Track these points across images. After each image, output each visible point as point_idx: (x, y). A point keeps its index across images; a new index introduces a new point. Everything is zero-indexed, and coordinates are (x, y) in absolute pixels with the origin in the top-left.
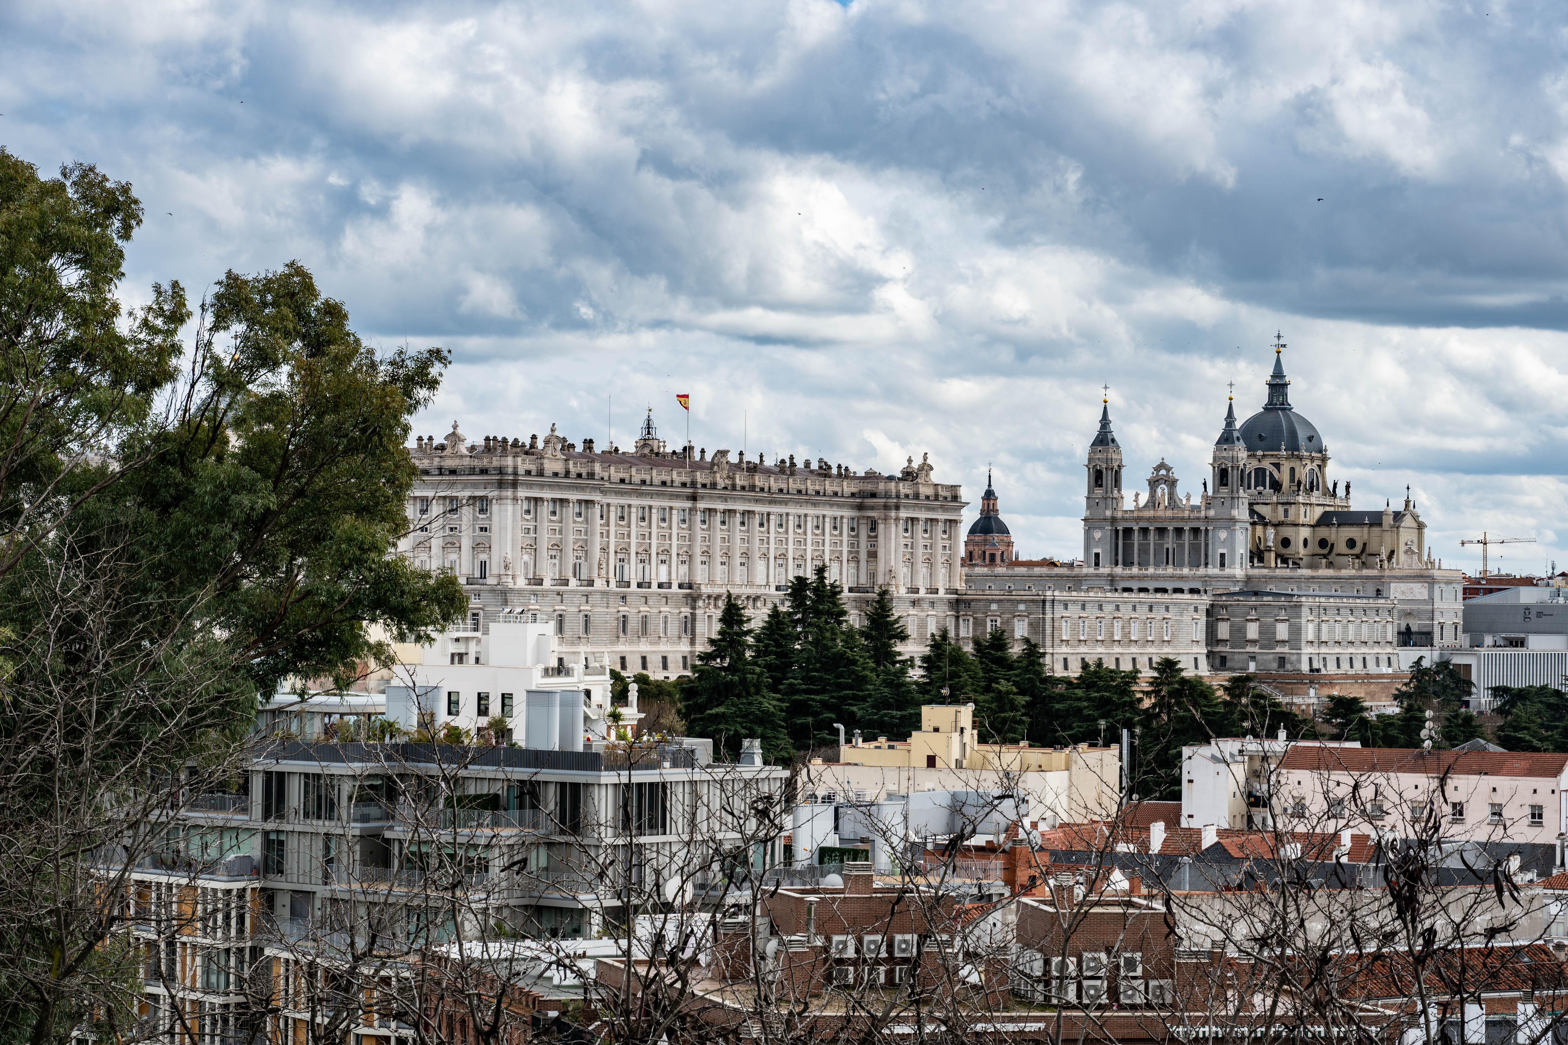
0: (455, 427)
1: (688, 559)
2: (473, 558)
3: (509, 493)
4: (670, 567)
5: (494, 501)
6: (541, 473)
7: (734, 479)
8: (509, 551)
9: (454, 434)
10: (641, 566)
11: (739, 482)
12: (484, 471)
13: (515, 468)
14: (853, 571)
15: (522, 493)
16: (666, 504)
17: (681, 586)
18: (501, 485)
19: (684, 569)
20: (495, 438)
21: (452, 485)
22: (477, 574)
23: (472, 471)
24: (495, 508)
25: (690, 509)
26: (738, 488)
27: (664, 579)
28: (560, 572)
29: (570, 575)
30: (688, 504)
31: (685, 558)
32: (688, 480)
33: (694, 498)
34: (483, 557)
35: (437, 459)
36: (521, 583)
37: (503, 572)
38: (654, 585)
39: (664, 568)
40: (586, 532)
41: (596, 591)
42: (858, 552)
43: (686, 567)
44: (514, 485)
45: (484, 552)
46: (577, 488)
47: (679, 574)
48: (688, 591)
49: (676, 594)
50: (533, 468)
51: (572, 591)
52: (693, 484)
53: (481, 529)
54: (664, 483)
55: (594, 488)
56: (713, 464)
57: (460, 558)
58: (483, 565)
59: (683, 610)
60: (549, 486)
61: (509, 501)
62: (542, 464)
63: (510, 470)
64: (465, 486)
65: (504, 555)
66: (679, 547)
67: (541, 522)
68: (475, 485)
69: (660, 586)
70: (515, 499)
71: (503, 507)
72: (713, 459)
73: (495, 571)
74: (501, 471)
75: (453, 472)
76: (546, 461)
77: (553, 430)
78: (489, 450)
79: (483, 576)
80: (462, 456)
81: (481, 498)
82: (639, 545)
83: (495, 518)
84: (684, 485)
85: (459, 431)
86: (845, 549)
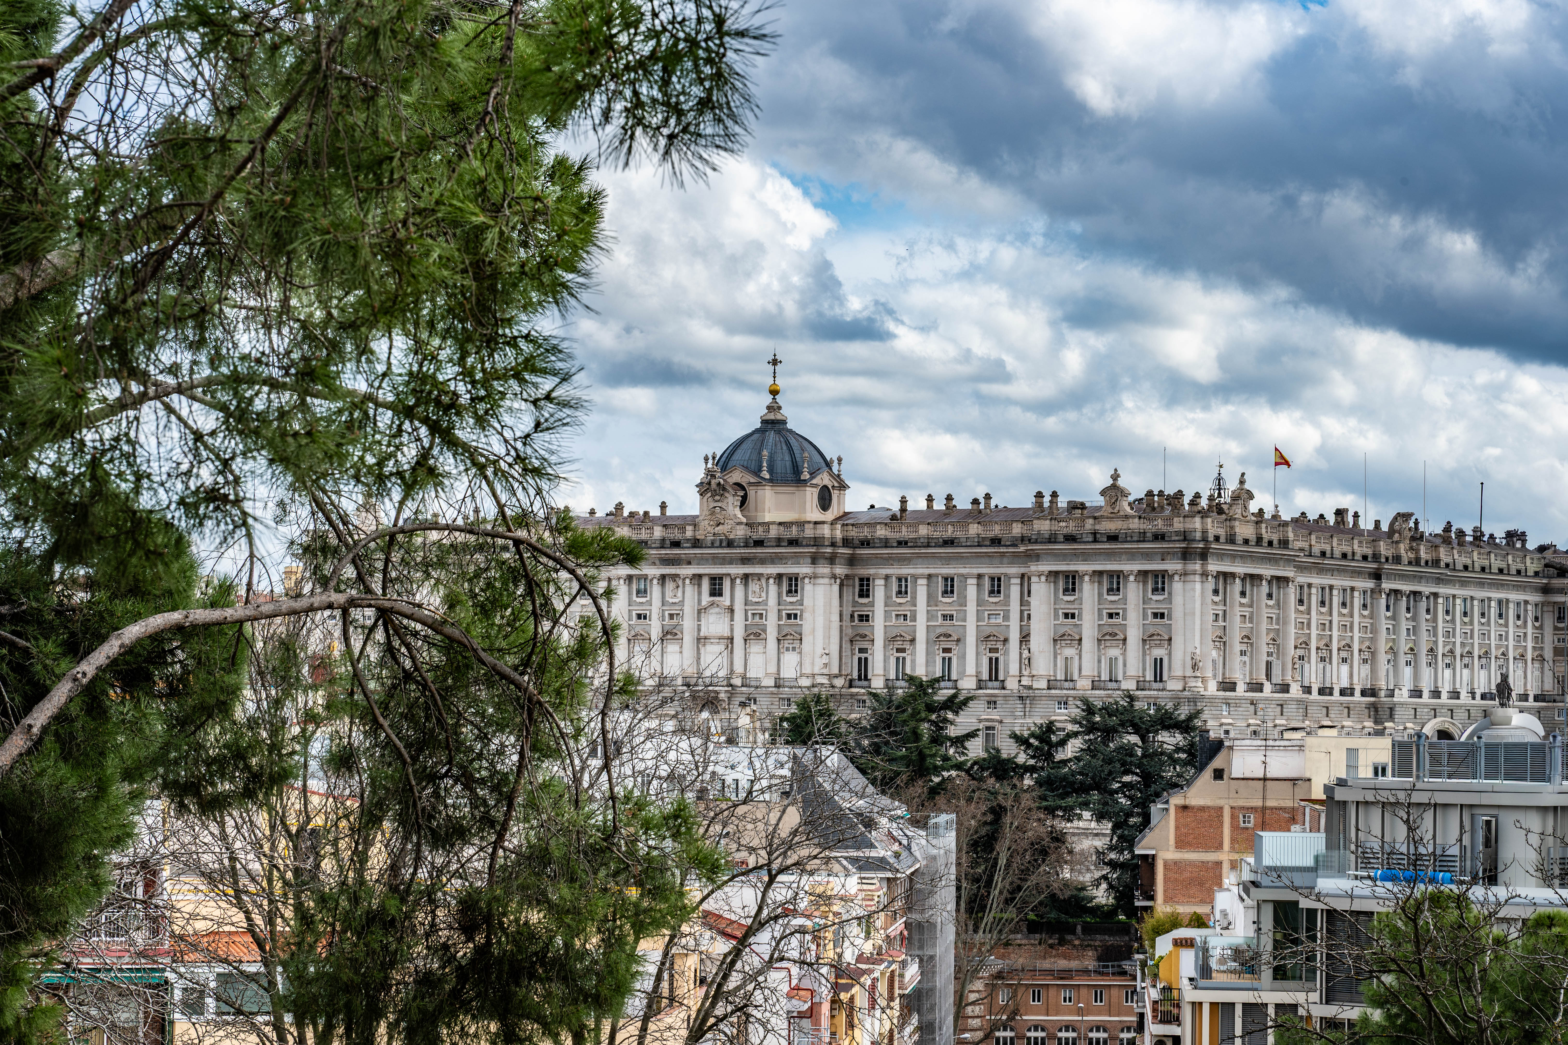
0: (1115, 477)
1: (1370, 657)
2: (1144, 654)
3: (1197, 566)
4: (1351, 667)
5: (1176, 578)
6: (1231, 540)
7: (1417, 551)
8: (1197, 645)
9: (1114, 487)
10: (1321, 665)
11: (1423, 555)
12: (1159, 537)
13: (1205, 532)
14: (1537, 673)
15: (1214, 566)
16: (1348, 583)
17: (1364, 693)
18: (1186, 555)
19: (1366, 669)
20: (1161, 494)
21: (1110, 555)
22: (1149, 676)
23: (1142, 537)
24: (1177, 586)
25: (1372, 591)
26: (1423, 563)
27: (1345, 684)
28: (1251, 673)
29: (1262, 678)
30: (1370, 584)
31: (1366, 655)
32: (1369, 552)
33: (1377, 576)
34: (1159, 652)
35: (1091, 521)
36: (1212, 688)
37: (1189, 672)
38: (1336, 692)
39: (1345, 668)
40: (1278, 619)
41: (1292, 700)
42: (1542, 648)
43: (1368, 666)
44: (1204, 555)
45: (1159, 646)
46: (1270, 559)
47: (1361, 677)
48: (1372, 699)
49: (1359, 703)
50: (1221, 532)
51: (1267, 699)
52: (1376, 557)
53: (1155, 615)
54: (1344, 556)
55: (1289, 560)
56: (1392, 531)
57: (1124, 654)
58: (1158, 664)
59: (1366, 724)
60: (1241, 557)
61: (1197, 578)
62: (1232, 528)
63: (1198, 535)
64: (1132, 556)
65: (1190, 649)
66: (1361, 642)
67: (1232, 607)
68: (1148, 556)
69: (1343, 692)
70: (1205, 574)
71: (1189, 586)
72: (1392, 525)
73: (1178, 672)
74: (1185, 536)
75: (1113, 538)
76: (1237, 523)
77: (1242, 482)
78: (1154, 509)
79: (1158, 677)
80: (1127, 517)
81: (1156, 574)
82: (1320, 637)
83: (1178, 600)
84: (1365, 558)
85: (1121, 482)
86: (1530, 644)
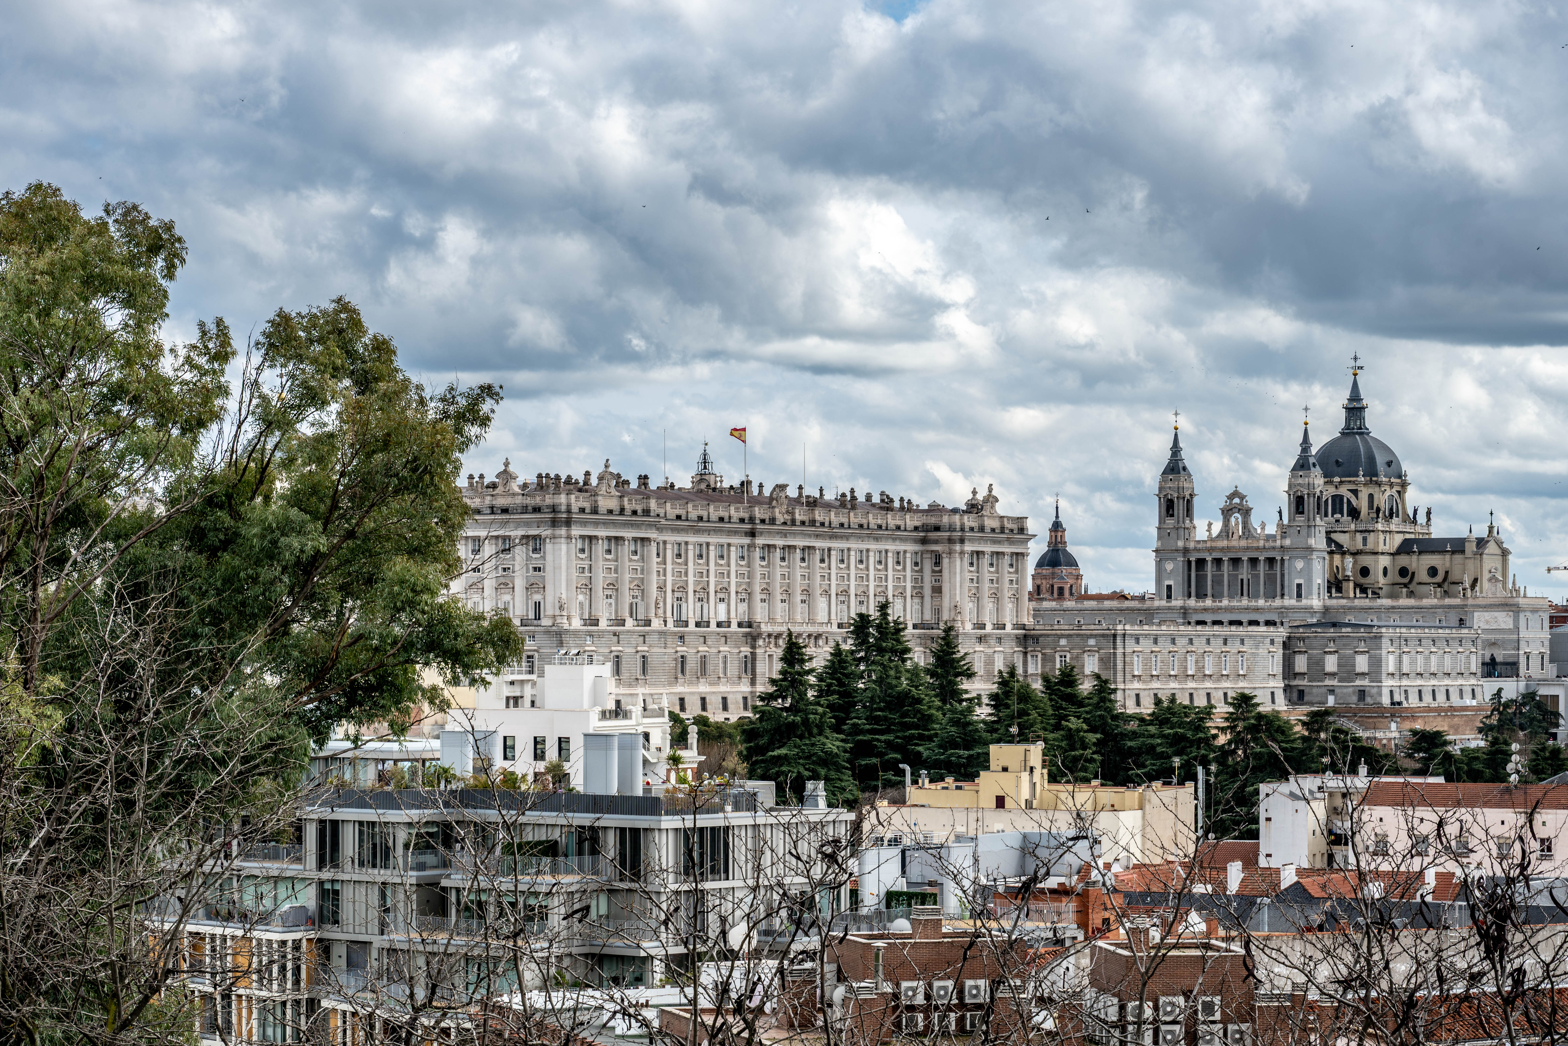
0: (507, 464)
1: (747, 596)
2: (527, 599)
3: (563, 531)
4: (729, 605)
5: (548, 540)
6: (595, 511)
7: (793, 514)
8: (564, 591)
9: (505, 471)
10: (699, 605)
11: (799, 517)
12: (537, 510)
13: (569, 506)
14: (917, 607)
15: (576, 531)
16: (724, 540)
17: (740, 625)
18: (554, 523)
19: (743, 607)
20: (547, 476)
21: (504, 524)
22: (531, 615)
23: (525, 510)
24: (549, 547)
25: (749, 546)
26: (798, 523)
27: (722, 617)
28: (616, 612)
29: (626, 614)
30: (747, 541)
31: (744, 596)
32: (746, 516)
33: (752, 534)
34: (537, 597)
35: (489, 498)
36: (576, 624)
37: (557, 612)
38: (713, 624)
39: (722, 607)
40: (642, 570)
41: (654, 631)
42: (922, 587)
43: (745, 605)
44: (568, 523)
45: (538, 592)
46: (632, 525)
47: (739, 611)
48: (748, 630)
49: (736, 633)
50: (587, 505)
51: (629, 631)
52: (752, 520)
53: (535, 569)
54: (721, 519)
55: (650, 525)
56: (771, 498)
57: (513, 599)
58: (537, 605)
59: (742, 649)
60: (604, 523)
61: (563, 540)
62: (596, 501)
63: (563, 508)
64: (518, 524)
65: (558, 595)
66: (738, 584)
67: (596, 562)
68: (528, 524)
69: (719, 625)
70: (569, 537)
71: (557, 546)
72: (772, 493)
73: (550, 612)
74: (554, 509)
75: (505, 511)
76: (600, 498)
77: (606, 467)
78: (542, 487)
79: (538, 617)
80: (514, 495)
81: (535, 537)
82: (697, 583)
83: (549, 557)
84: (742, 520)
85: (511, 468)
86: (909, 585)
